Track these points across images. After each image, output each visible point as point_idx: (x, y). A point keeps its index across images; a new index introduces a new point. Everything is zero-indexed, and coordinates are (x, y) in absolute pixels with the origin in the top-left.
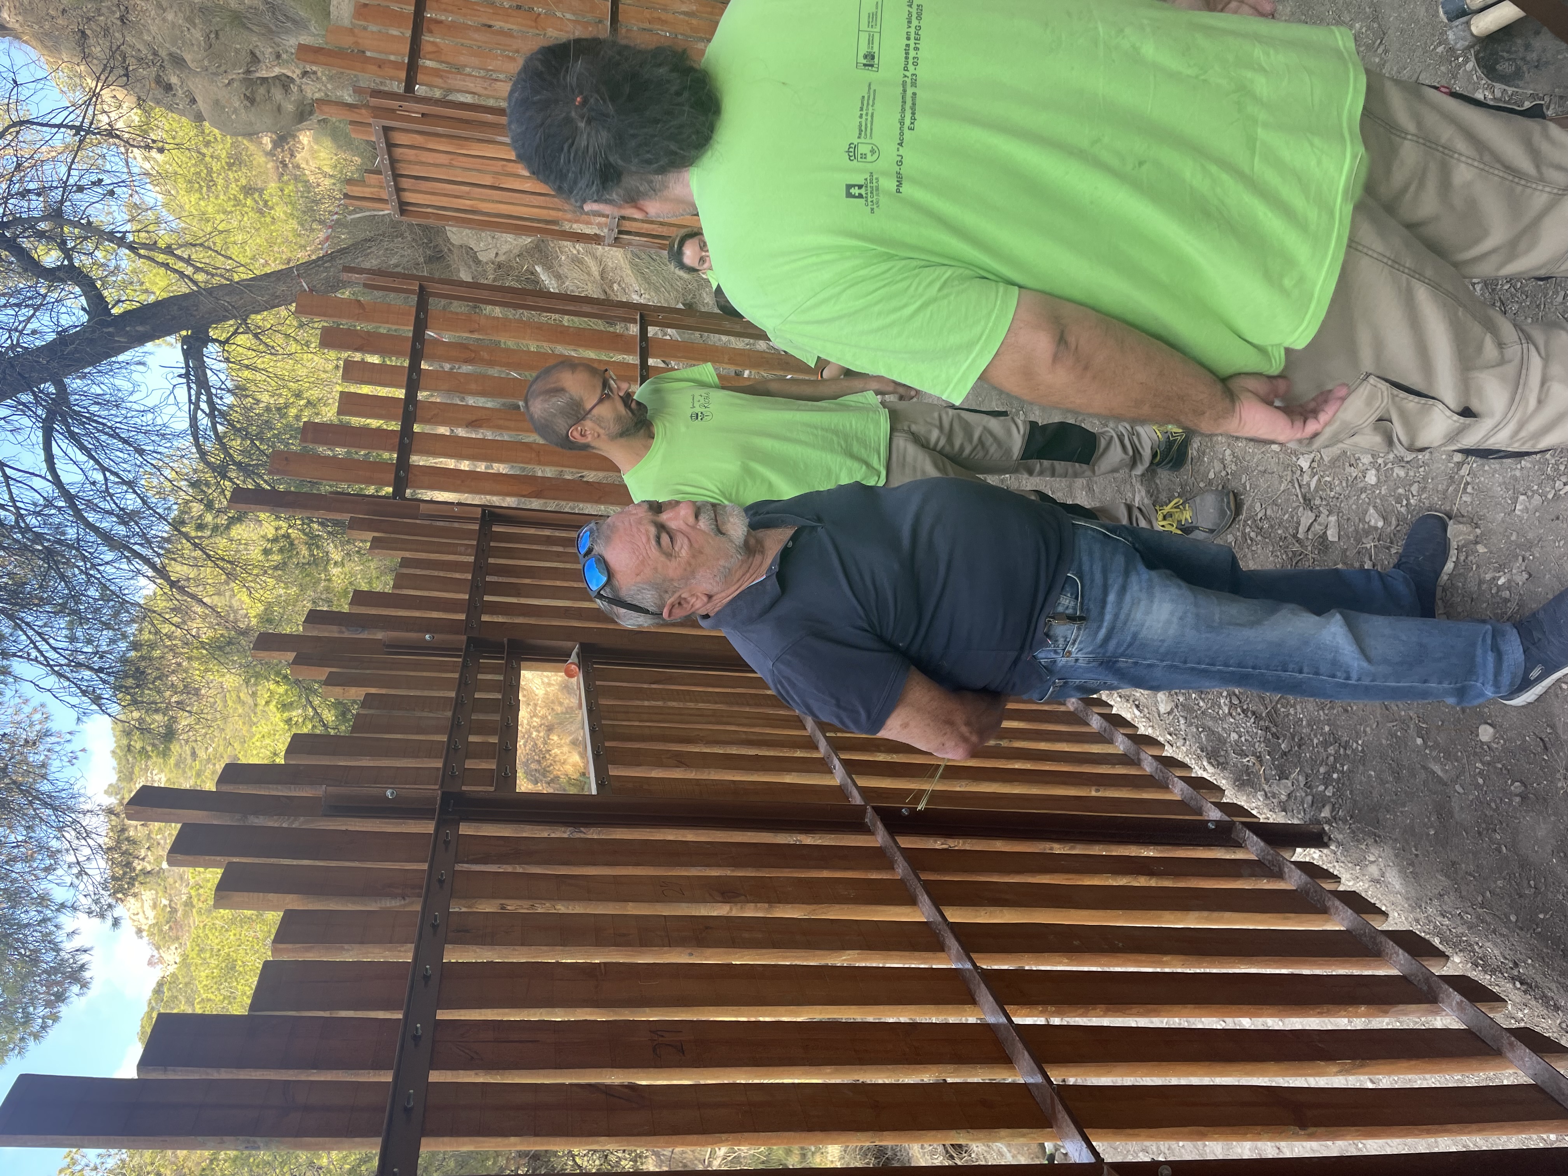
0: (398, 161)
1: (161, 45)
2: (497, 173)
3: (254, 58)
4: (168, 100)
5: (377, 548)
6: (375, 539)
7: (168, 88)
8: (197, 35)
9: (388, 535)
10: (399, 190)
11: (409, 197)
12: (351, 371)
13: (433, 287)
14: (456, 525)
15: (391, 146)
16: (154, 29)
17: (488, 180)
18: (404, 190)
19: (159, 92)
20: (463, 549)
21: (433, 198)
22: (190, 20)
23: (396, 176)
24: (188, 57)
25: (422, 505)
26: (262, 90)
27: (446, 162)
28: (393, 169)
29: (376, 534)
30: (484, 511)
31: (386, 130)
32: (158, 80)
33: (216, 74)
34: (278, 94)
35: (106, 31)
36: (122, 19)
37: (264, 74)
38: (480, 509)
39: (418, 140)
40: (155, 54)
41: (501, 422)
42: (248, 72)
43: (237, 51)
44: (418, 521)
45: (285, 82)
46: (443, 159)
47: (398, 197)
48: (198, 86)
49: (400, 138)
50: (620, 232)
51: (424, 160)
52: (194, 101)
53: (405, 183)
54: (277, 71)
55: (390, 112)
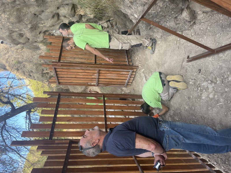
0: (58, 74)
1: (29, 70)
2: (76, 75)
3: (43, 70)
4: (31, 77)
5: (43, 154)
6: (43, 152)
7: (31, 76)
8: (35, 67)
9: (46, 150)
10: (58, 80)
11: (60, 81)
12: (43, 112)
13: (62, 94)
14: (64, 145)
15: (56, 72)
16: (28, 67)
17: (74, 76)
18: (59, 80)
19: (29, 76)
20: (64, 152)
21: (64, 81)
22: (34, 66)
23: (58, 77)
24: (33, 71)
25: (56, 141)
26: (44, 75)
27: (66, 74)
28: (57, 76)
29: (44, 150)
30: (70, 141)
31: (55, 69)
32: (29, 75)
33: (37, 73)
34: (47, 75)
35: (21, 69)
36: (24, 66)
37: (44, 72)
38: (69, 141)
39: (61, 70)
40: (29, 71)
41: (75, 120)
42: (42, 72)
43: (40, 69)
44: (55, 145)
45: (48, 73)
46: (66, 73)
47: (58, 81)
48: (35, 75)
49: (58, 70)
50: (98, 84)
51: (62, 74)
52: (34, 77)
53: (59, 78)
54: (46, 72)
55: (56, 65)
